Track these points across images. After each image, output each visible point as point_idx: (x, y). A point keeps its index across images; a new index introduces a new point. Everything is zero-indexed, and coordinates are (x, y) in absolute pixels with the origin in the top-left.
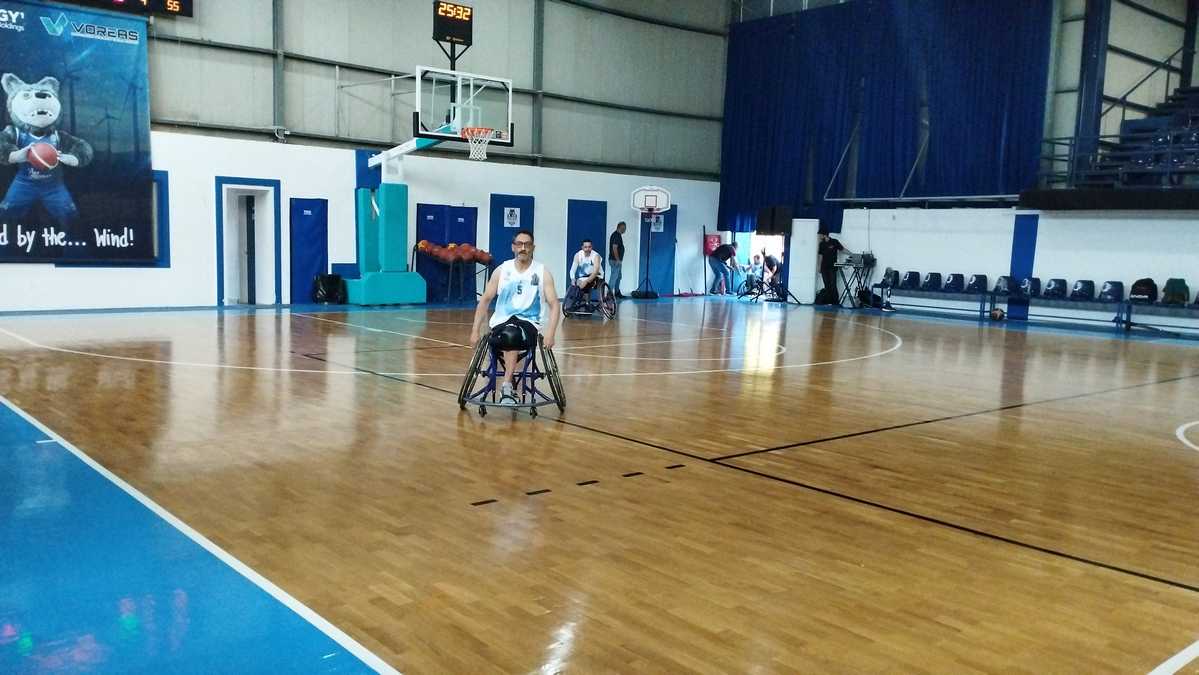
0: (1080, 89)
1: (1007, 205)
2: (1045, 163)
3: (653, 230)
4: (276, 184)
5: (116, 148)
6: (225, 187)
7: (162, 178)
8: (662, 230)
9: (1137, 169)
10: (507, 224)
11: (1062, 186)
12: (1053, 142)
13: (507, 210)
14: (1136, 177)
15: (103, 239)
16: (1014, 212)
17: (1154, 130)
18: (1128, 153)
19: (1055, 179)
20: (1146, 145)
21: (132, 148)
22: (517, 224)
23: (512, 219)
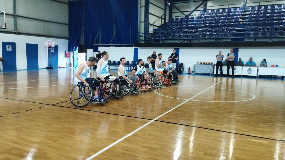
0: (145, 22)
1: (132, 46)
2: (139, 37)
3: (51, 51)
8: (54, 51)
9: (155, 39)
10: (7, 50)
11: (142, 42)
12: (140, 33)
13: (7, 46)
14: (156, 40)
16: (133, 47)
17: (159, 31)
18: (154, 35)
19: (141, 41)
20: (157, 34)
22: (11, 50)
23: (9, 49)
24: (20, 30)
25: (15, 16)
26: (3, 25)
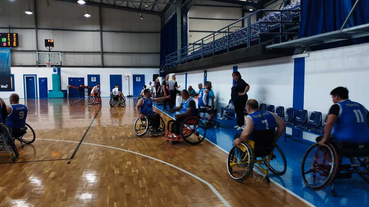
3: (137, 81)
4: (36, 75)
5: (4, 71)
6: (25, 76)
7: (13, 76)
8: (140, 81)
10: (92, 81)
13: (92, 78)
15: (2, 87)
21: (7, 71)
22: (95, 81)
23: (94, 80)
24: (106, 64)
25: (103, 53)
26: (59, 63)
